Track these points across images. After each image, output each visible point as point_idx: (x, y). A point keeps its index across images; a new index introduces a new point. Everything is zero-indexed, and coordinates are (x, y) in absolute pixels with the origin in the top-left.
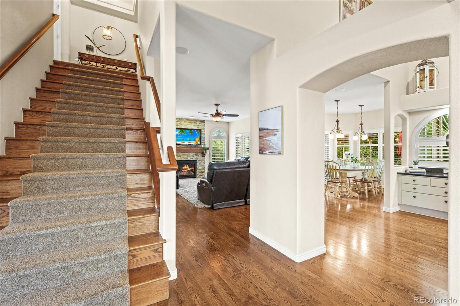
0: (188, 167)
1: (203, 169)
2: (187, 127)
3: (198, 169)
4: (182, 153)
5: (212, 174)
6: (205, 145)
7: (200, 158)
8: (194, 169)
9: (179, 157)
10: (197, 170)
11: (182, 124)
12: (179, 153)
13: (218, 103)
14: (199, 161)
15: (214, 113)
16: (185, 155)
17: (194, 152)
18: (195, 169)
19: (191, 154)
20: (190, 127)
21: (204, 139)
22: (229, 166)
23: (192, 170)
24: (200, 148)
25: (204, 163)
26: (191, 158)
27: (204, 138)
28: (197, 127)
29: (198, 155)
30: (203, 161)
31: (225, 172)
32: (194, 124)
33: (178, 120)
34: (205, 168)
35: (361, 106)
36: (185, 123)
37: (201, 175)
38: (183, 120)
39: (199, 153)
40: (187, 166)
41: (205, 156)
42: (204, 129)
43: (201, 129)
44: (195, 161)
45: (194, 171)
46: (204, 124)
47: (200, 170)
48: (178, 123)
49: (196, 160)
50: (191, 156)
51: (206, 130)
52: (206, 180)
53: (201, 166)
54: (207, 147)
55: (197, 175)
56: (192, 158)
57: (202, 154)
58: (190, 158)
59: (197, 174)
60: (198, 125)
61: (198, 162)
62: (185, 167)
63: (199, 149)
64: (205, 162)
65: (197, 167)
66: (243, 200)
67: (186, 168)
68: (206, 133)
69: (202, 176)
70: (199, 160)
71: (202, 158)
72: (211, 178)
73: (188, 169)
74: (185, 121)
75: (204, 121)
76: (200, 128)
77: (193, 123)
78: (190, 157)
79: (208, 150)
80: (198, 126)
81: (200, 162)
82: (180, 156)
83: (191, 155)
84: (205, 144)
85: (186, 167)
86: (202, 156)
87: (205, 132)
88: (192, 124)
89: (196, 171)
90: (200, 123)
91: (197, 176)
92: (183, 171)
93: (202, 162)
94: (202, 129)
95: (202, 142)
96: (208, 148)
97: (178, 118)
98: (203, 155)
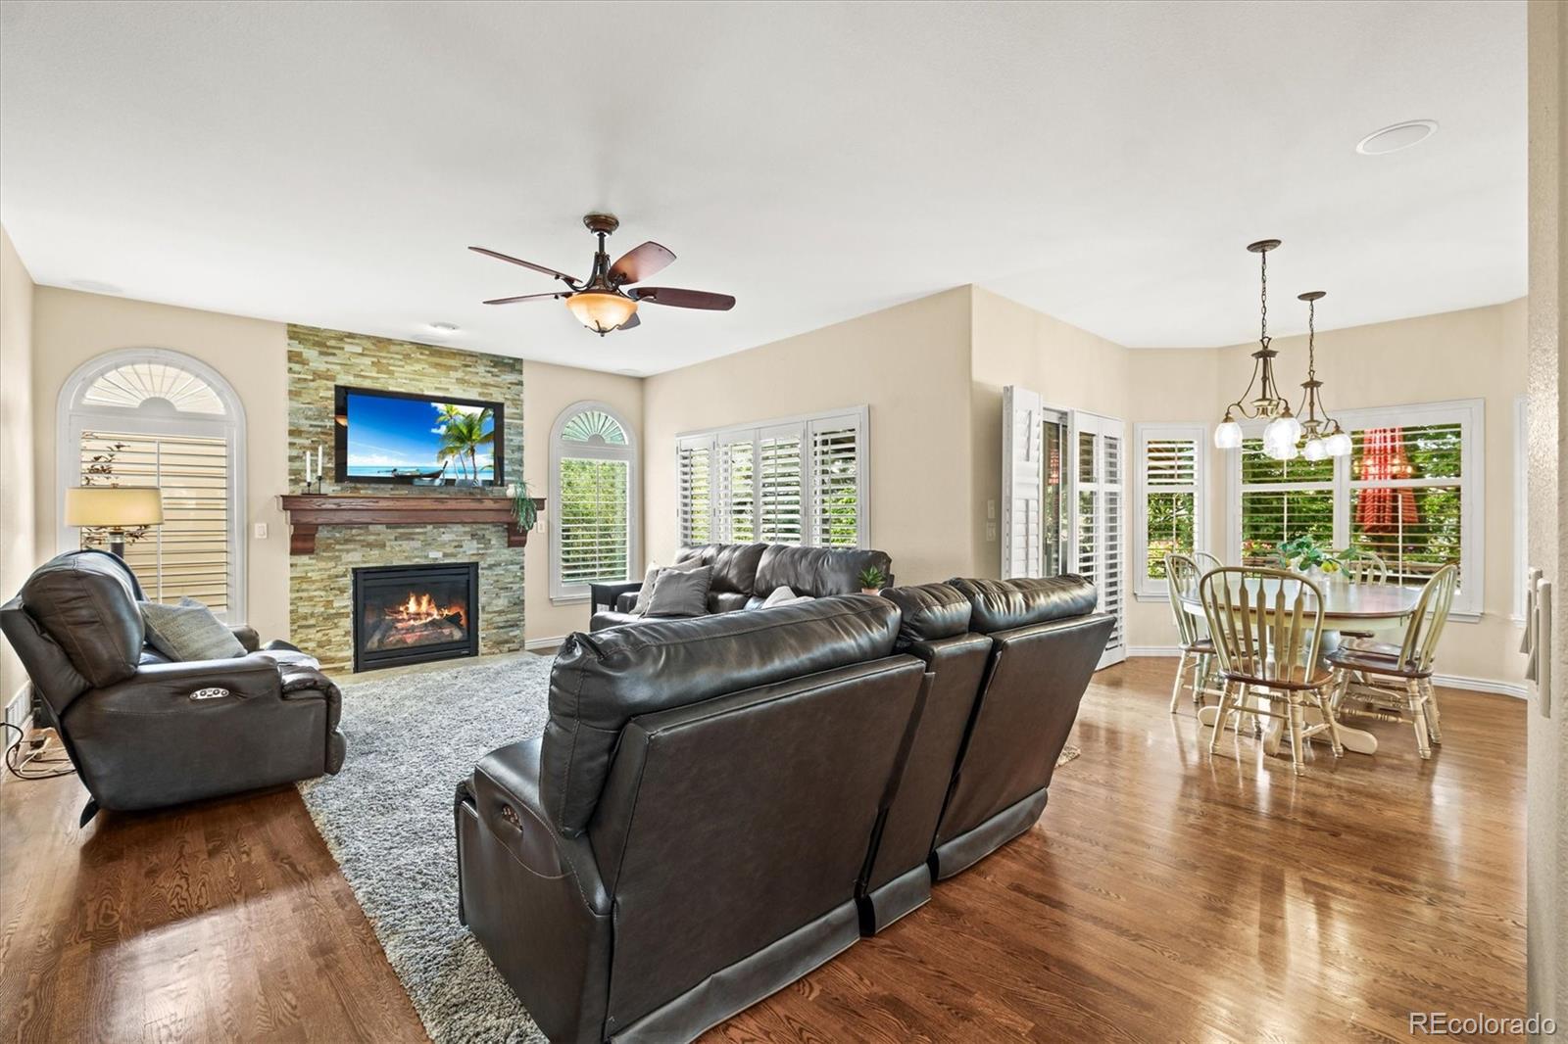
0: (429, 602)
1: (517, 608)
2: (421, 385)
3: (487, 609)
4: (389, 525)
5: (605, 758)
6: (523, 484)
7: (498, 550)
8: (462, 613)
9: (376, 552)
10: (481, 615)
11: (391, 373)
12: (371, 527)
13: (613, 208)
14: (490, 567)
15: (584, 274)
16: (409, 537)
17: (463, 523)
18: (468, 613)
19: (448, 535)
20: (437, 388)
21: (516, 455)
22: (766, 656)
23: (453, 620)
24: (495, 500)
25: (522, 579)
26: (445, 555)
27: (520, 449)
28: (480, 390)
29: (487, 537)
30: (515, 568)
31: (740, 724)
32: (460, 374)
33: (368, 344)
34: (526, 603)
35: (1311, 297)
36: (408, 368)
37: (506, 637)
38: (393, 348)
39: (494, 529)
40: (425, 600)
41: (523, 544)
42: (517, 402)
43: (500, 400)
44: (470, 570)
45: (463, 622)
46: (519, 378)
47: (500, 613)
48: (368, 361)
49: (476, 565)
50: (444, 544)
51: (527, 409)
52: (531, 792)
53: (503, 594)
54: (534, 493)
55: (481, 643)
56: (453, 555)
57: (508, 530)
58: (439, 555)
59: (481, 634)
60: (483, 380)
61: (486, 572)
62: (412, 606)
63: (489, 504)
64: (525, 571)
65: (482, 599)
66: (847, 908)
67: (418, 612)
68: (528, 424)
69: (507, 642)
70: (490, 561)
71: (507, 554)
72: (586, 803)
73: (429, 614)
74: (407, 356)
75: (519, 361)
76: (497, 398)
77: (455, 369)
78: (443, 546)
79: (538, 512)
80: (485, 385)
81: (499, 571)
82: (383, 546)
83: (446, 537)
84: (525, 480)
85: (419, 603)
86: (511, 544)
87: (522, 419)
88: (452, 374)
89: (478, 618)
90: (495, 370)
91: (482, 648)
92: (399, 625)
93: (507, 570)
94: (507, 404)
95: (507, 468)
96: (540, 503)
97: (369, 337)
98: (513, 538)
